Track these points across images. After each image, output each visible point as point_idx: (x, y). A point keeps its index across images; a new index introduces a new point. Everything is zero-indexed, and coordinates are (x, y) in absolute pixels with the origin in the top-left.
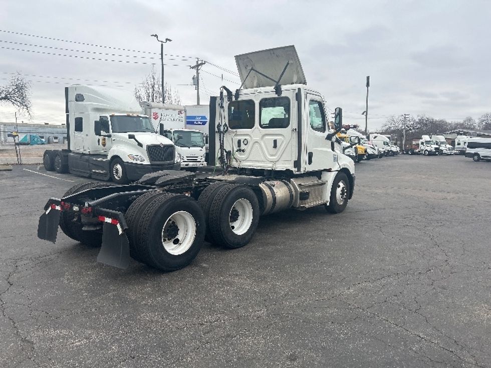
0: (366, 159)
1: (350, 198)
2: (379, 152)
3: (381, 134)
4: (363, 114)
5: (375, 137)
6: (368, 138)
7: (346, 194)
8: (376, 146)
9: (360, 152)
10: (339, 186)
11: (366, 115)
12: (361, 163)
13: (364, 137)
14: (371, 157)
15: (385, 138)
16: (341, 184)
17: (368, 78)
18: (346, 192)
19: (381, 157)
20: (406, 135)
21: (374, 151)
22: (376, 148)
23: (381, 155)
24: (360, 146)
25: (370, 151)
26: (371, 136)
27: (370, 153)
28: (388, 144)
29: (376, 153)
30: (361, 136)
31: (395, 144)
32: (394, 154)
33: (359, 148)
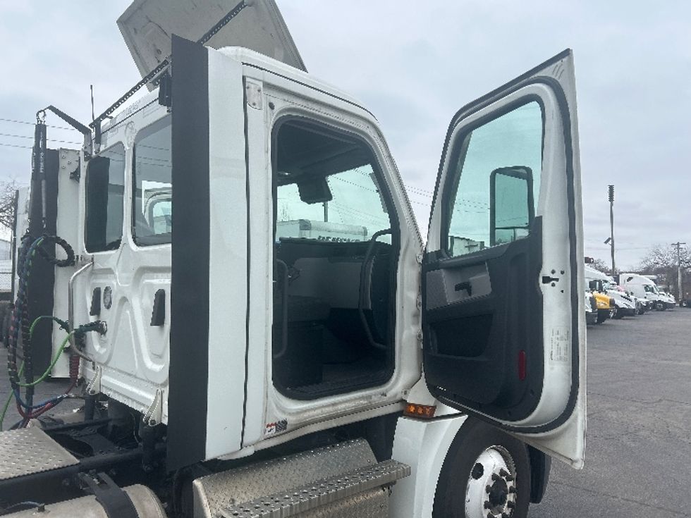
0: (613, 318)
1: (536, 495)
2: (638, 304)
3: (640, 273)
4: (606, 242)
5: (630, 279)
6: (617, 279)
7: (510, 498)
8: (632, 294)
9: (601, 304)
10: (479, 471)
11: (613, 245)
12: (605, 325)
13: (610, 279)
14: (622, 313)
15: (648, 280)
16: (492, 461)
17: (611, 188)
18: (512, 490)
19: (641, 313)
20: (683, 276)
21: (628, 302)
22: (632, 297)
23: (643, 310)
24: (602, 295)
25: (621, 303)
26: (623, 278)
27: (621, 307)
28: (652, 290)
29: (633, 306)
30: (602, 276)
31: (666, 290)
32: (666, 306)
33: (600, 298)
